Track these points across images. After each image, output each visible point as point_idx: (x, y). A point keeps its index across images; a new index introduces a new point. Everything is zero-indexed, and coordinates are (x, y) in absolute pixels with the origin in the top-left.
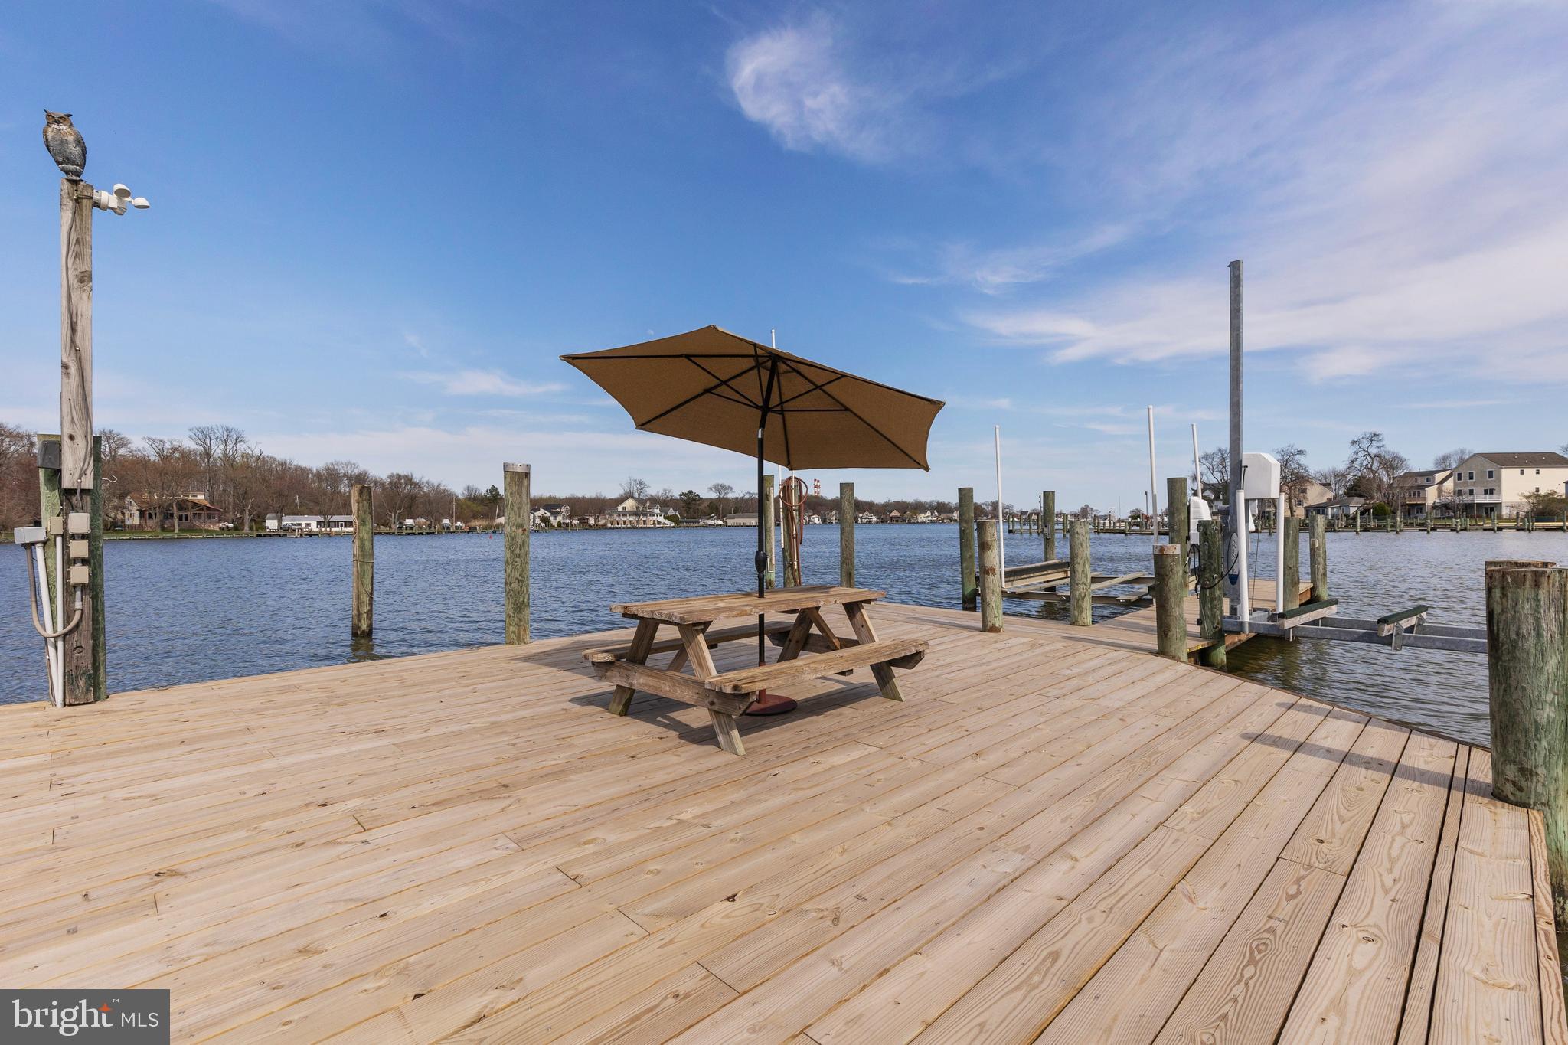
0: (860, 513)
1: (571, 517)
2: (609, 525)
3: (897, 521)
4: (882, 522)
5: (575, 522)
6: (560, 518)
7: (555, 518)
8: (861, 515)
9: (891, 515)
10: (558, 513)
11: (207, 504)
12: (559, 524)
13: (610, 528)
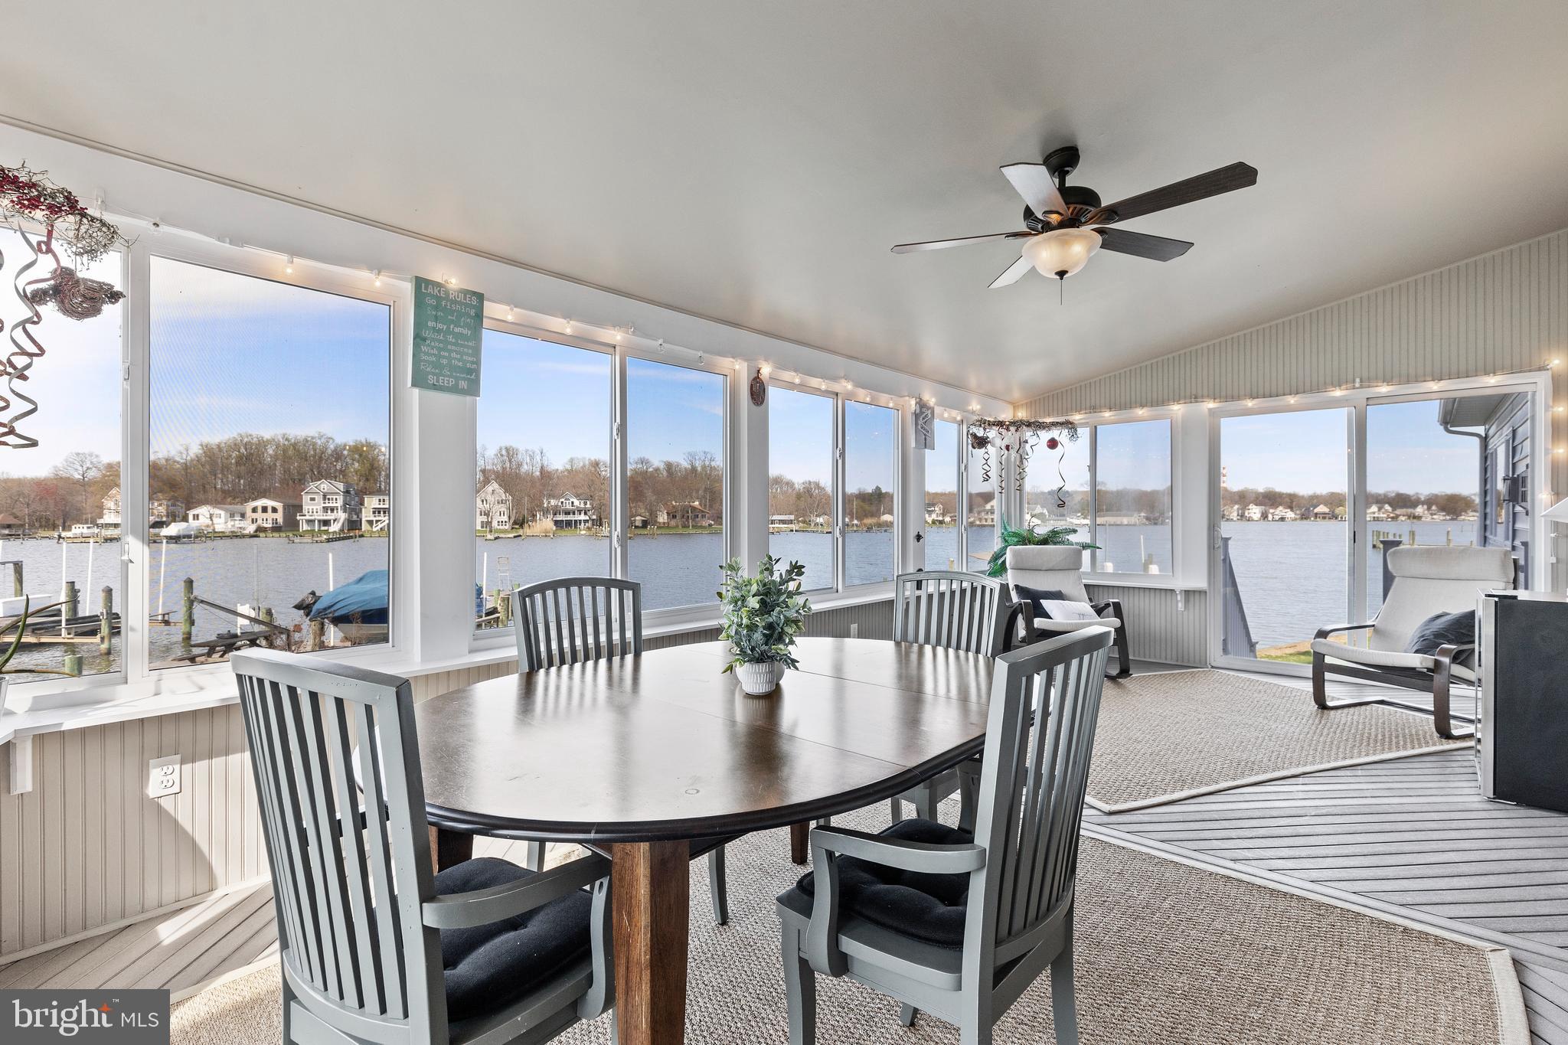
0: (1272, 508)
1: (944, 515)
2: (978, 523)
3: (1324, 518)
4: (1302, 519)
5: (947, 519)
6: (934, 516)
7: (930, 515)
8: (1271, 511)
9: (1316, 510)
10: (932, 511)
11: (699, 507)
12: (934, 522)
13: (979, 526)
